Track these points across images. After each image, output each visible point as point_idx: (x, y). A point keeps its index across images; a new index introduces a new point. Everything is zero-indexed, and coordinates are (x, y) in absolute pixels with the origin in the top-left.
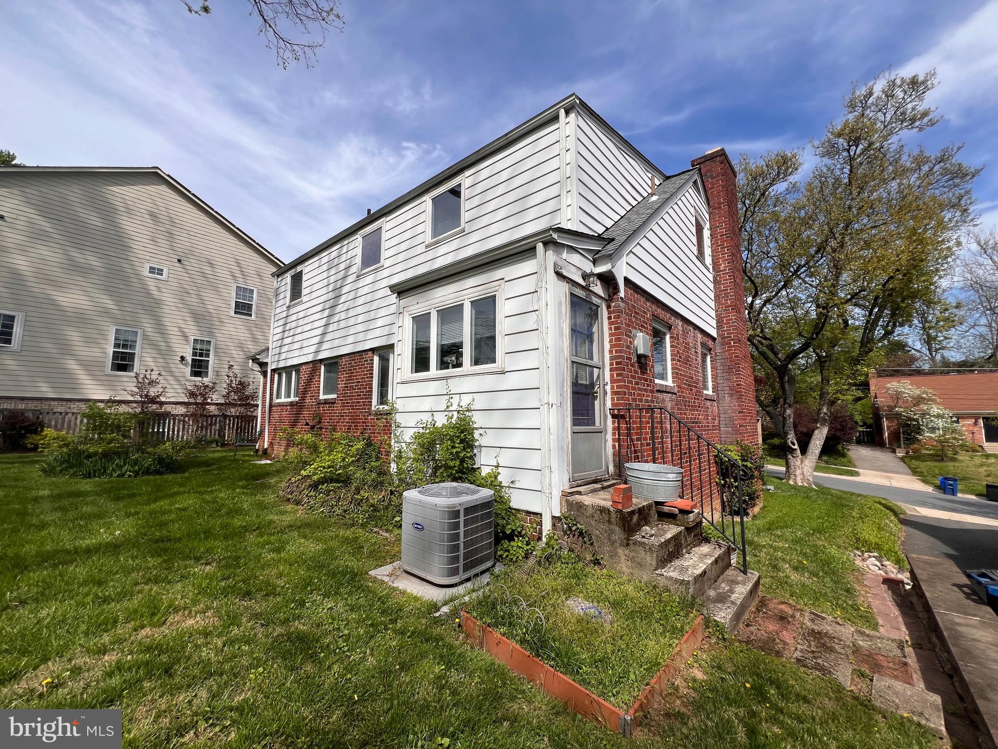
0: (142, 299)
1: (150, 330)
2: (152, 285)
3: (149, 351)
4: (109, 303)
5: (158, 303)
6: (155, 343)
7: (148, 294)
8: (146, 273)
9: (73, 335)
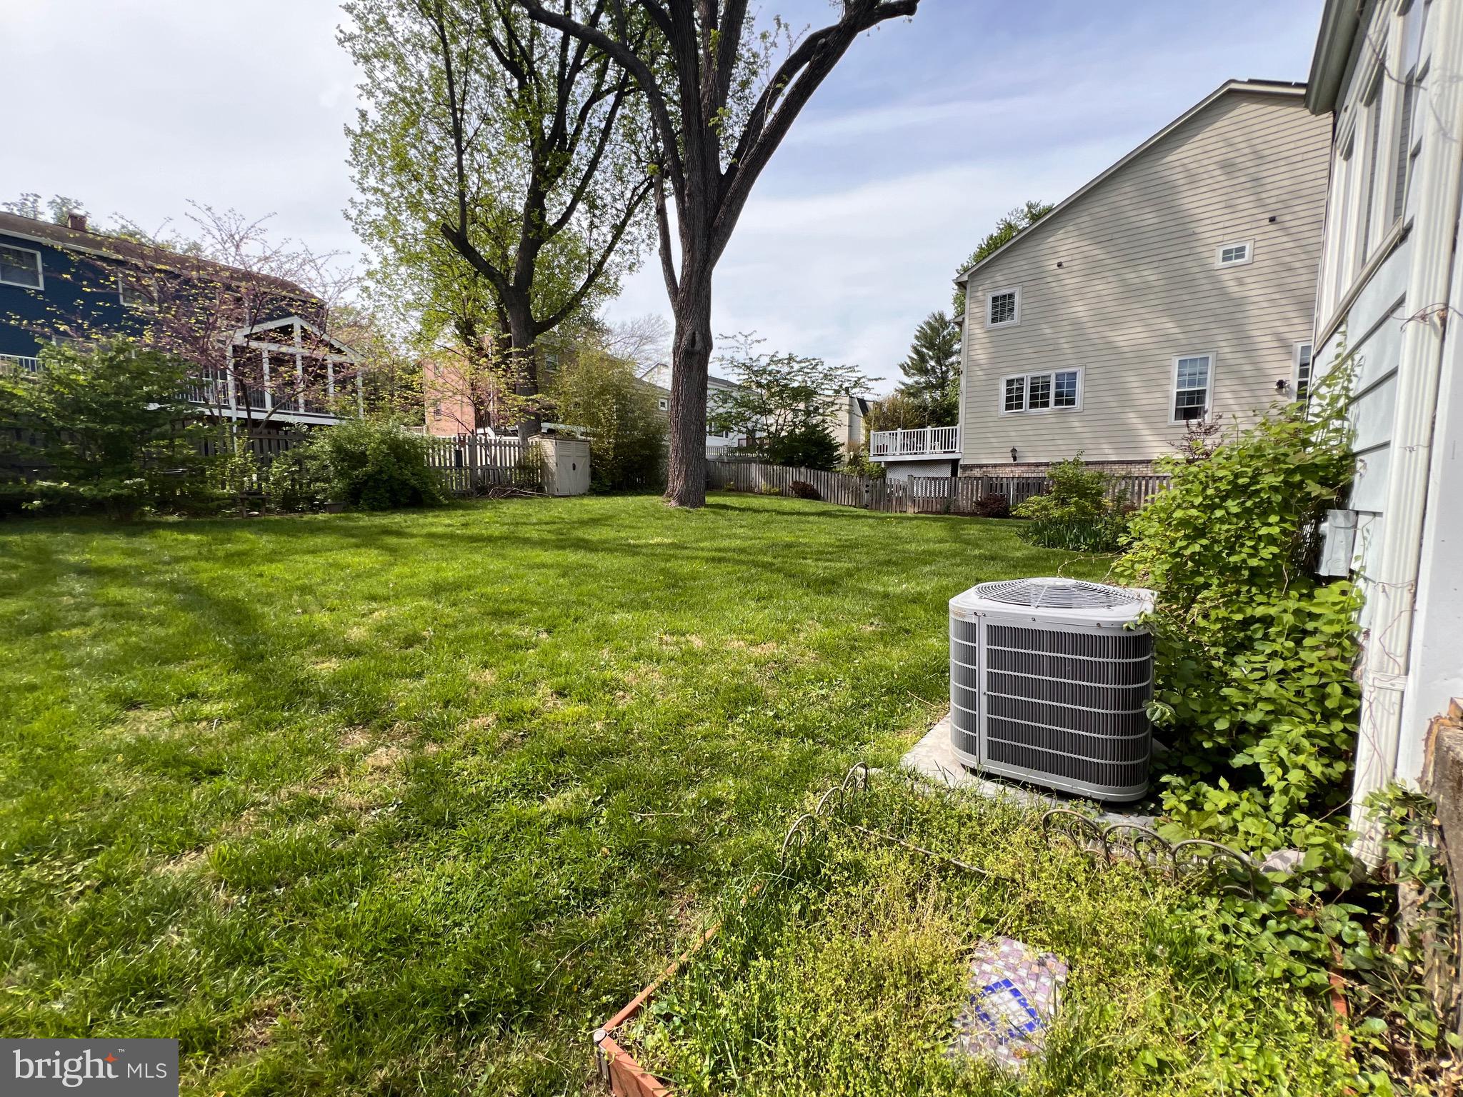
0: (1214, 305)
1: (1227, 350)
2: (1228, 279)
3: (1228, 382)
4: (1170, 327)
5: (1239, 304)
6: (1236, 368)
7: (1223, 293)
8: (1219, 263)
9: (1133, 381)
